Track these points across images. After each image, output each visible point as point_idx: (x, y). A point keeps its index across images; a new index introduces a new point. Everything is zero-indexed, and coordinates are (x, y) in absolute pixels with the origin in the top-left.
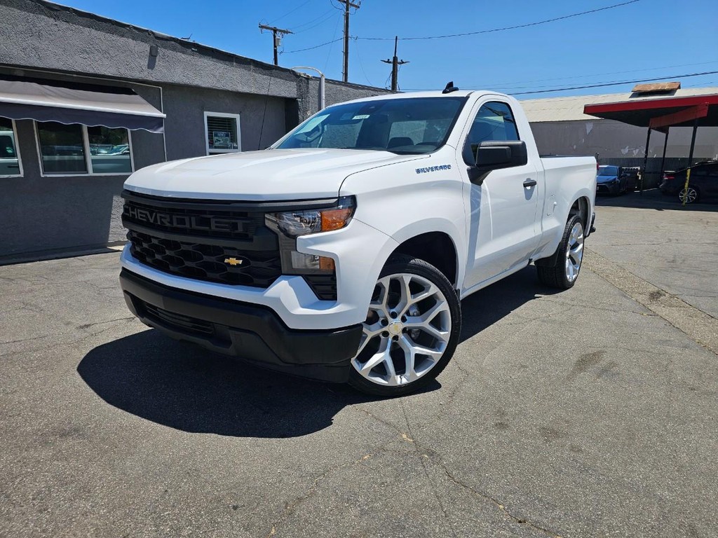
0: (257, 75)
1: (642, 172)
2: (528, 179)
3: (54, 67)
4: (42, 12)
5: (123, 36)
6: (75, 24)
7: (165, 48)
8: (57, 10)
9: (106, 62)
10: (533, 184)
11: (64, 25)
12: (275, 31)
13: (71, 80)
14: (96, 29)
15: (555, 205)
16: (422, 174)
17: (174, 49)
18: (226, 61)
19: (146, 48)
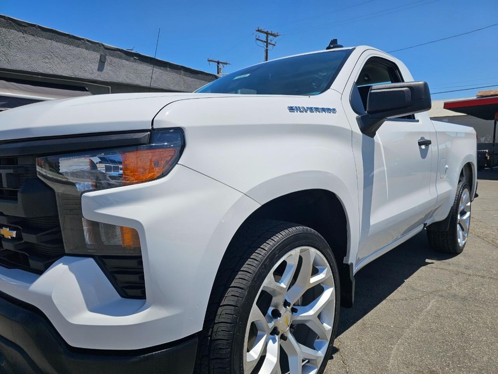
0: (185, 78)
1: (489, 154)
2: (422, 138)
3: (19, 69)
4: (12, 27)
5: (78, 46)
6: (39, 37)
7: (112, 56)
8: (25, 26)
9: (64, 66)
10: (427, 143)
11: (31, 38)
12: (218, 63)
13: (36, 80)
14: (57, 41)
15: (447, 169)
16: (297, 114)
17: (120, 57)
18: (161, 66)
19: (97, 56)
